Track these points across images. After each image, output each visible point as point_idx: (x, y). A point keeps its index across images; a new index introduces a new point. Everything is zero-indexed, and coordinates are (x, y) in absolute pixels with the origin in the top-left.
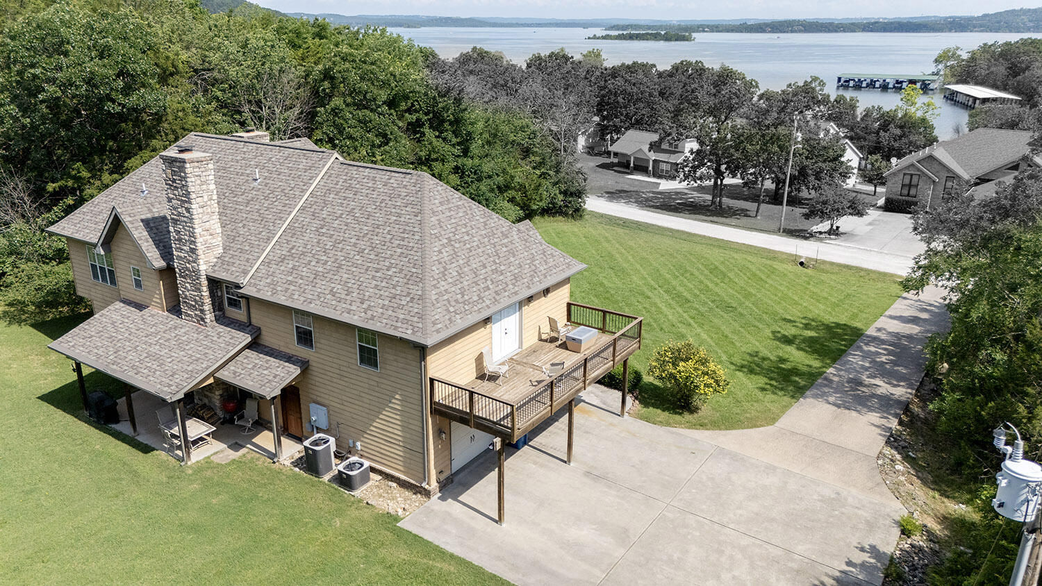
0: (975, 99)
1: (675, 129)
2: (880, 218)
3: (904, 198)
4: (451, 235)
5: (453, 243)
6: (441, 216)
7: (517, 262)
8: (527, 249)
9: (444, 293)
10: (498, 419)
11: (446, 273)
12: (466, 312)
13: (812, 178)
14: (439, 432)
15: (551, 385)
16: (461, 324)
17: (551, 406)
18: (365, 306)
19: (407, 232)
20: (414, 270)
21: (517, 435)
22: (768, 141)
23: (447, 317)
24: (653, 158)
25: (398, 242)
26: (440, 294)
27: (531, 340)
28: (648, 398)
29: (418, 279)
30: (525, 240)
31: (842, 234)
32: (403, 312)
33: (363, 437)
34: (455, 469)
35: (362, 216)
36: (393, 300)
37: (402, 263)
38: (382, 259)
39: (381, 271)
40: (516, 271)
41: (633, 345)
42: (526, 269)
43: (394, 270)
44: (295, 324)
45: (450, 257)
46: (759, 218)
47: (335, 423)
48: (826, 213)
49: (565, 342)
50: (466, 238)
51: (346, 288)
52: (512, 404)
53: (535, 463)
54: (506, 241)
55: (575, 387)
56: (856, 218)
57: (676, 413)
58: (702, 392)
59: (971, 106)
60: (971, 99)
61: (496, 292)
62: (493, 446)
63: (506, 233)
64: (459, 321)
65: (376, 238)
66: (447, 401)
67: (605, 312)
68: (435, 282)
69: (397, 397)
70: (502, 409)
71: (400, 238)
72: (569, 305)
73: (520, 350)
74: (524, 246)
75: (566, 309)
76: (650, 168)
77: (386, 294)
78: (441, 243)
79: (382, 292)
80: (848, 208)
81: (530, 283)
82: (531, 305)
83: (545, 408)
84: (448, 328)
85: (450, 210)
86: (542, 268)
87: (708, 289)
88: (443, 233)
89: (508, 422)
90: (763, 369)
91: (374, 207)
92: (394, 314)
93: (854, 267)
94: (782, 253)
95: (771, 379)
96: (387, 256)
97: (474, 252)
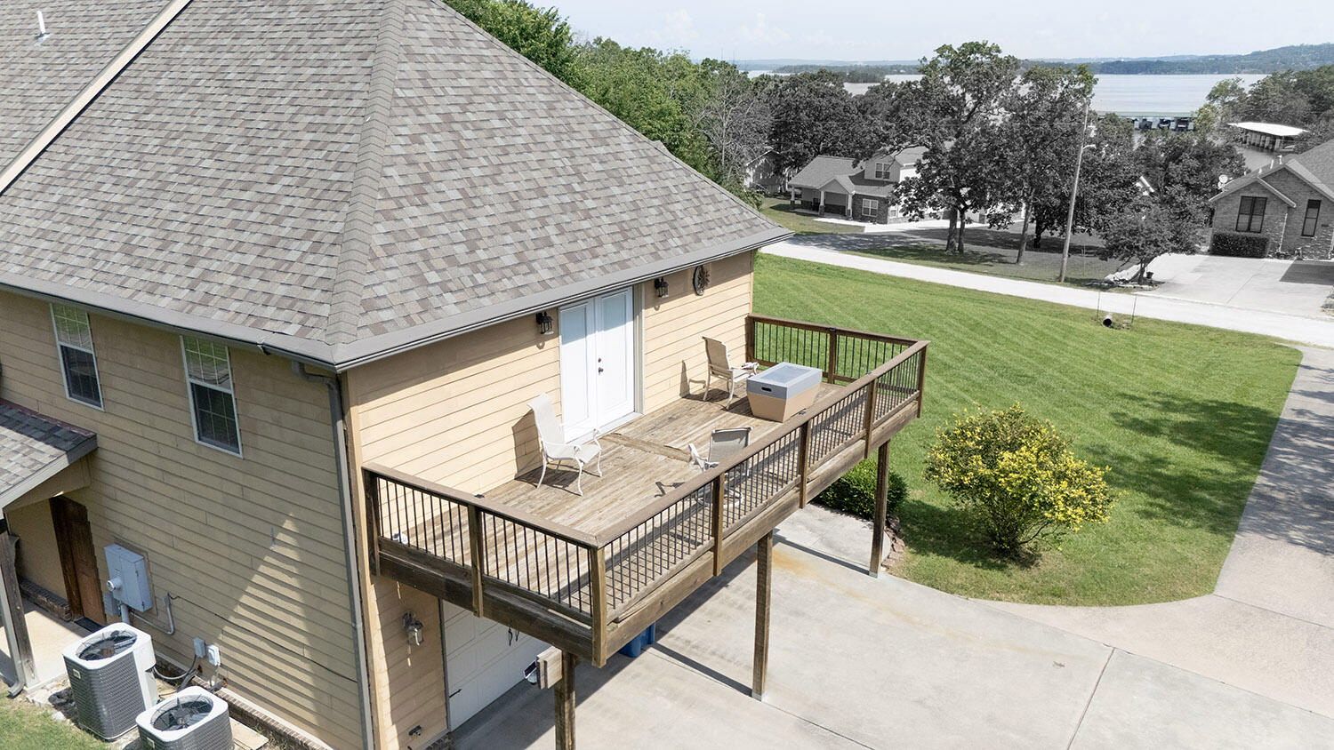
0: (1274, 137)
1: (893, 130)
2: (1209, 263)
3: (1242, 234)
4: (453, 109)
5: (456, 127)
6: (430, 67)
7: (628, 198)
8: (654, 177)
9: (414, 234)
10: (554, 590)
11: (427, 188)
12: (480, 291)
13: (1093, 211)
14: (403, 623)
15: (714, 491)
16: (454, 316)
17: (714, 549)
18: (194, 273)
19: (335, 94)
20: (335, 176)
21: (610, 638)
22: (1037, 145)
23: (415, 295)
24: (854, 192)
25: (310, 119)
26: (402, 236)
27: (663, 394)
28: (920, 533)
29: (341, 197)
30: (648, 157)
31: (1159, 283)
32: (286, 278)
33: (223, 632)
34: (456, 722)
35: (241, 76)
36: (270, 252)
37: (308, 164)
38: (264, 160)
39: (257, 187)
40: (626, 217)
41: (902, 407)
42: (651, 216)
43: (287, 181)
44: (59, 343)
45: (446, 156)
46: (1022, 264)
47: (162, 595)
48: (1137, 247)
49: (746, 399)
50: (497, 123)
51: (162, 234)
52: (593, 542)
53: (673, 695)
54: (602, 150)
55: (778, 497)
56: (1183, 257)
57: (991, 566)
58: (1060, 516)
59: (1267, 148)
60: (1268, 139)
61: (569, 255)
62: (538, 673)
63: (603, 135)
64: (454, 310)
65: (261, 116)
66: (421, 537)
67: (834, 333)
68: (391, 205)
69: (288, 525)
70: (573, 559)
71: (315, 111)
72: (751, 322)
73: (637, 415)
74: (646, 170)
75: (743, 331)
76: (849, 207)
77: (255, 238)
78: (422, 120)
79: (244, 237)
80: (1171, 240)
81: (660, 246)
82: (663, 307)
83: (698, 557)
84: (412, 323)
85: (458, 59)
86: (688, 221)
87: (976, 352)
88: (431, 100)
89: (580, 601)
90: (1128, 476)
91: (271, 55)
92: (264, 287)
93: (1197, 326)
94: (1073, 308)
95: (1157, 496)
96: (276, 152)
97: (513, 158)
